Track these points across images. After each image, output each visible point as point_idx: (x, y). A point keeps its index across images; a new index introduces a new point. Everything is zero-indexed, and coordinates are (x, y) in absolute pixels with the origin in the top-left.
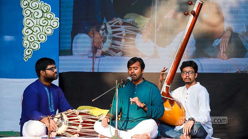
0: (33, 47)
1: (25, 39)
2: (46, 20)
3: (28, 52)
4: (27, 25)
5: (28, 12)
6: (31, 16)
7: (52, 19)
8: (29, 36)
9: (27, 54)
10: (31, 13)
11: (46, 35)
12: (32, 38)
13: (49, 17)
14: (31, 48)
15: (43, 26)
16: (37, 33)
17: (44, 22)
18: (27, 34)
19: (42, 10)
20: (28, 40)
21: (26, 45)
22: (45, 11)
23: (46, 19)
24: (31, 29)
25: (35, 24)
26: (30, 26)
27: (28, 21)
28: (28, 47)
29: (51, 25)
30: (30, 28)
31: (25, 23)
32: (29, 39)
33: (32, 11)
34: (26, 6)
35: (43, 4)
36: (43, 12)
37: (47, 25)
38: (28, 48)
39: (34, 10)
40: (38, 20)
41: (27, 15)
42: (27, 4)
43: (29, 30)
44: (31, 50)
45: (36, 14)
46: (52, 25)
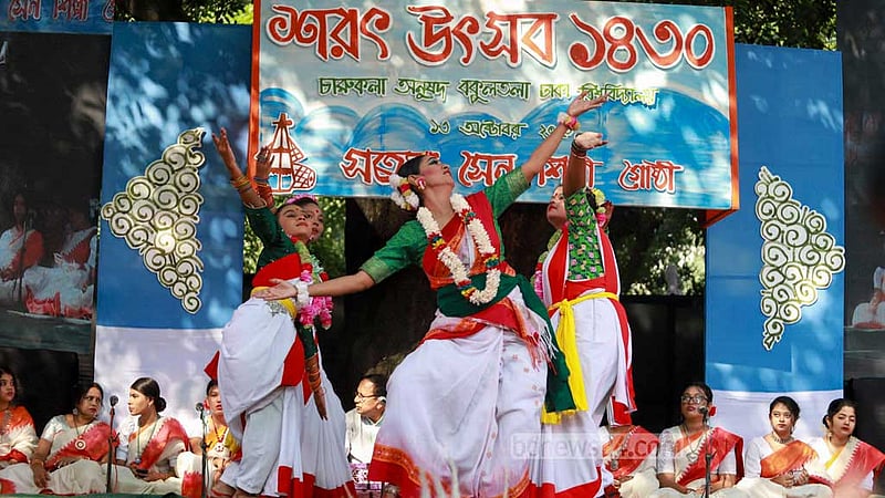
0: (784, 316)
1: (766, 295)
2: (814, 250)
3: (774, 327)
4: (773, 263)
5: (774, 231)
6: (780, 240)
7: (830, 250)
8: (776, 289)
9: (772, 331)
10: (781, 232)
11: (815, 287)
12: (782, 293)
13: (822, 245)
14: (781, 318)
15: (809, 266)
16: (794, 282)
17: (810, 255)
18: (770, 284)
19: (805, 227)
20: (772, 298)
21: (767, 309)
22: (813, 230)
23: (817, 248)
24: (781, 273)
25: (790, 259)
26: (778, 263)
27: (774, 252)
28: (772, 314)
29: (826, 265)
30: (777, 269)
31: (767, 258)
32: (776, 295)
33: (783, 227)
34: (770, 217)
35: (807, 213)
36: (808, 231)
37: (816, 264)
38: (774, 317)
39: (788, 225)
40: (798, 250)
41: (772, 238)
42: (771, 211)
43: (776, 274)
44: (781, 322)
45: (793, 235)
46: (829, 263)
